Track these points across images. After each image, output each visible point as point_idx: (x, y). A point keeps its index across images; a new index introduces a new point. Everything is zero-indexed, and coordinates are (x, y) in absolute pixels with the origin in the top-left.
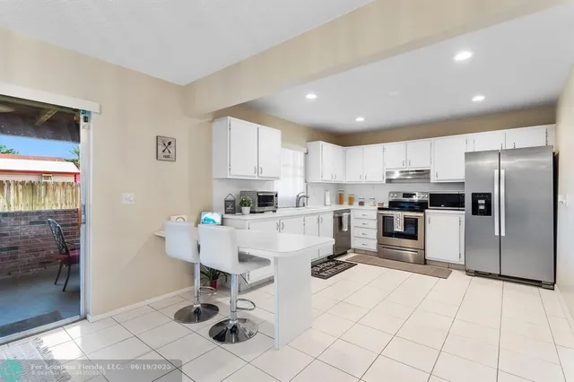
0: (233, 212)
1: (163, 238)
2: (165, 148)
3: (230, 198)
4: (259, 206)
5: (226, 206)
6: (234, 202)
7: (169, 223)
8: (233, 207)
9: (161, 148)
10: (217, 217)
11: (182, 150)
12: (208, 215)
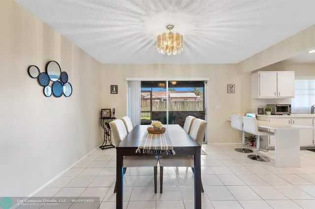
0: (262, 114)
1: (230, 122)
2: (231, 88)
3: (261, 107)
4: (277, 111)
5: (258, 111)
6: (263, 109)
7: (233, 116)
8: (261, 111)
9: (229, 89)
10: (254, 116)
11: (237, 89)
12: (250, 114)
